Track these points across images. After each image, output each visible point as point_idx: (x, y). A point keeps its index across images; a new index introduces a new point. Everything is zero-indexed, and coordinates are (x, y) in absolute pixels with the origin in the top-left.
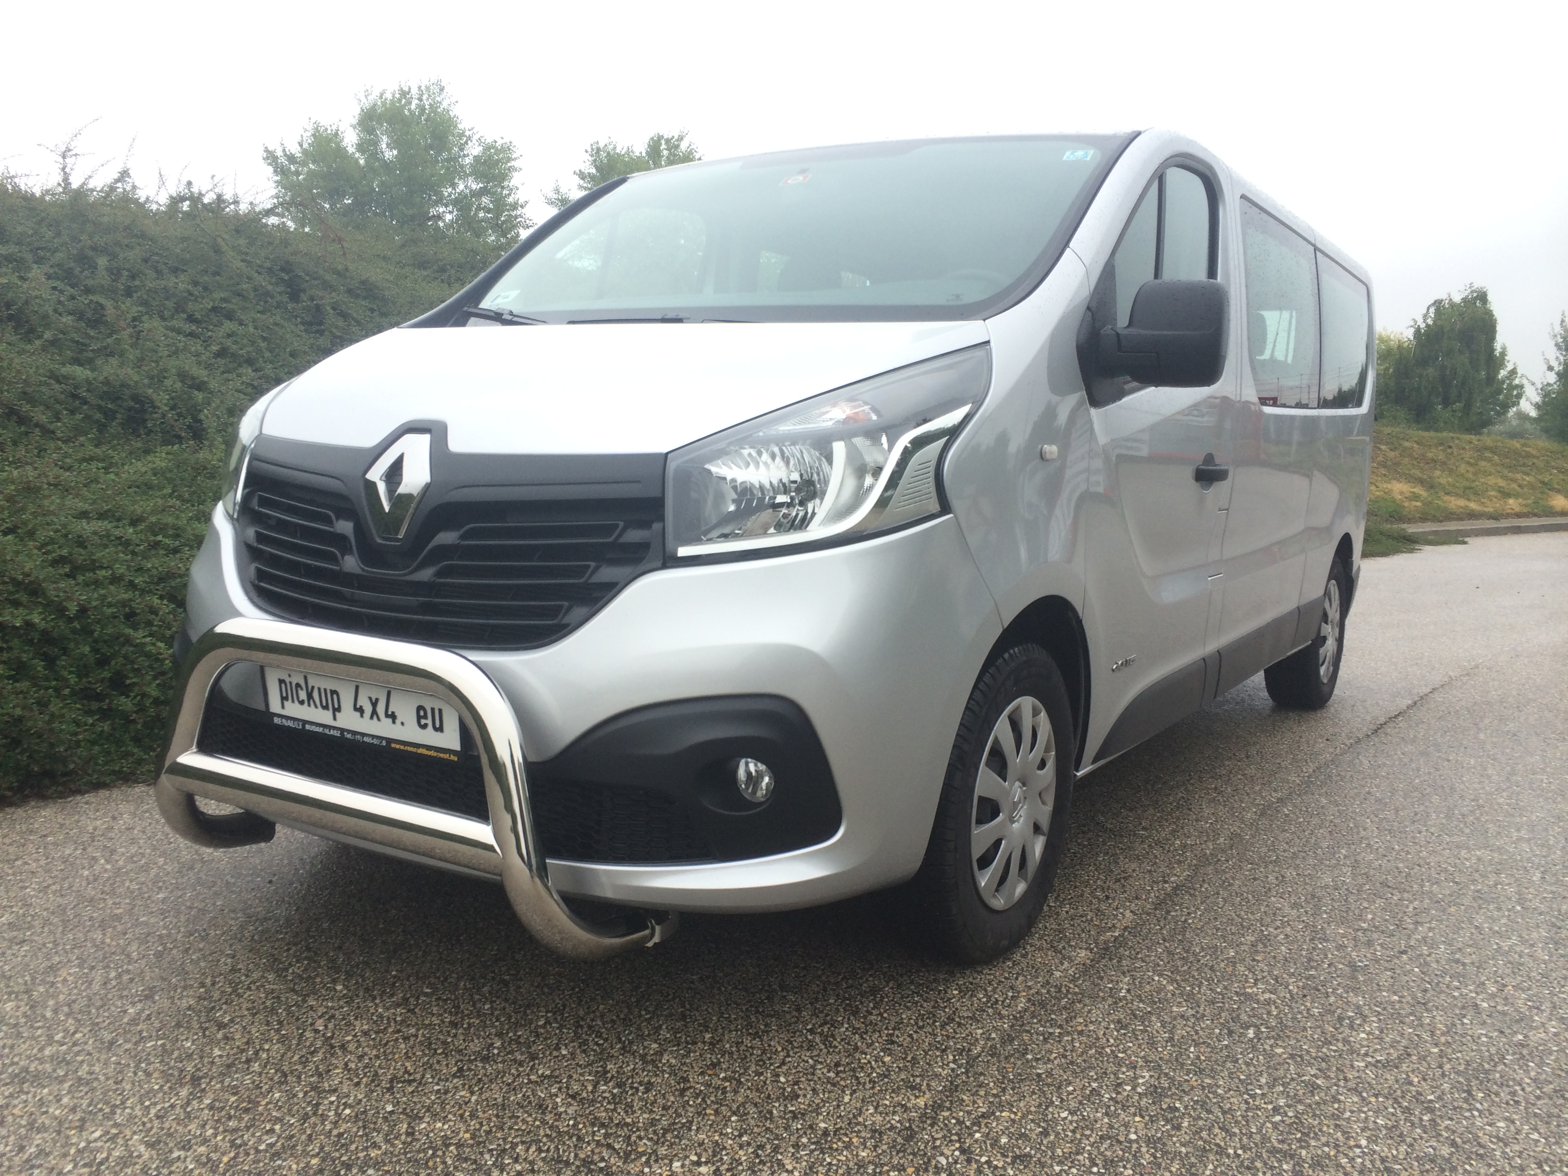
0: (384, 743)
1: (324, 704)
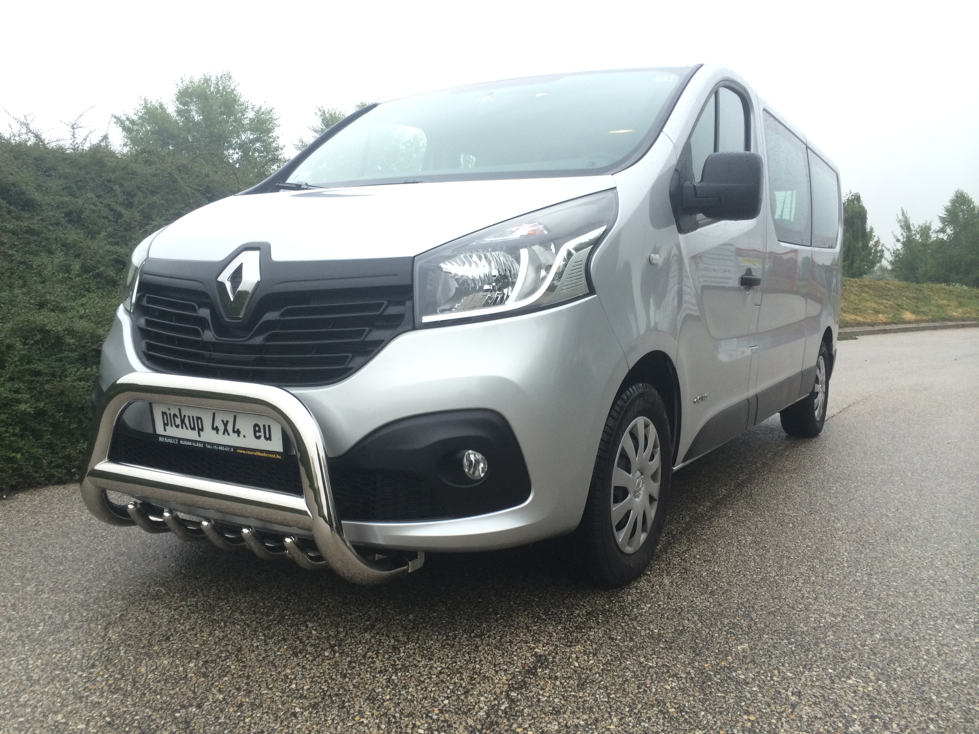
0: (232, 450)
1: (192, 426)
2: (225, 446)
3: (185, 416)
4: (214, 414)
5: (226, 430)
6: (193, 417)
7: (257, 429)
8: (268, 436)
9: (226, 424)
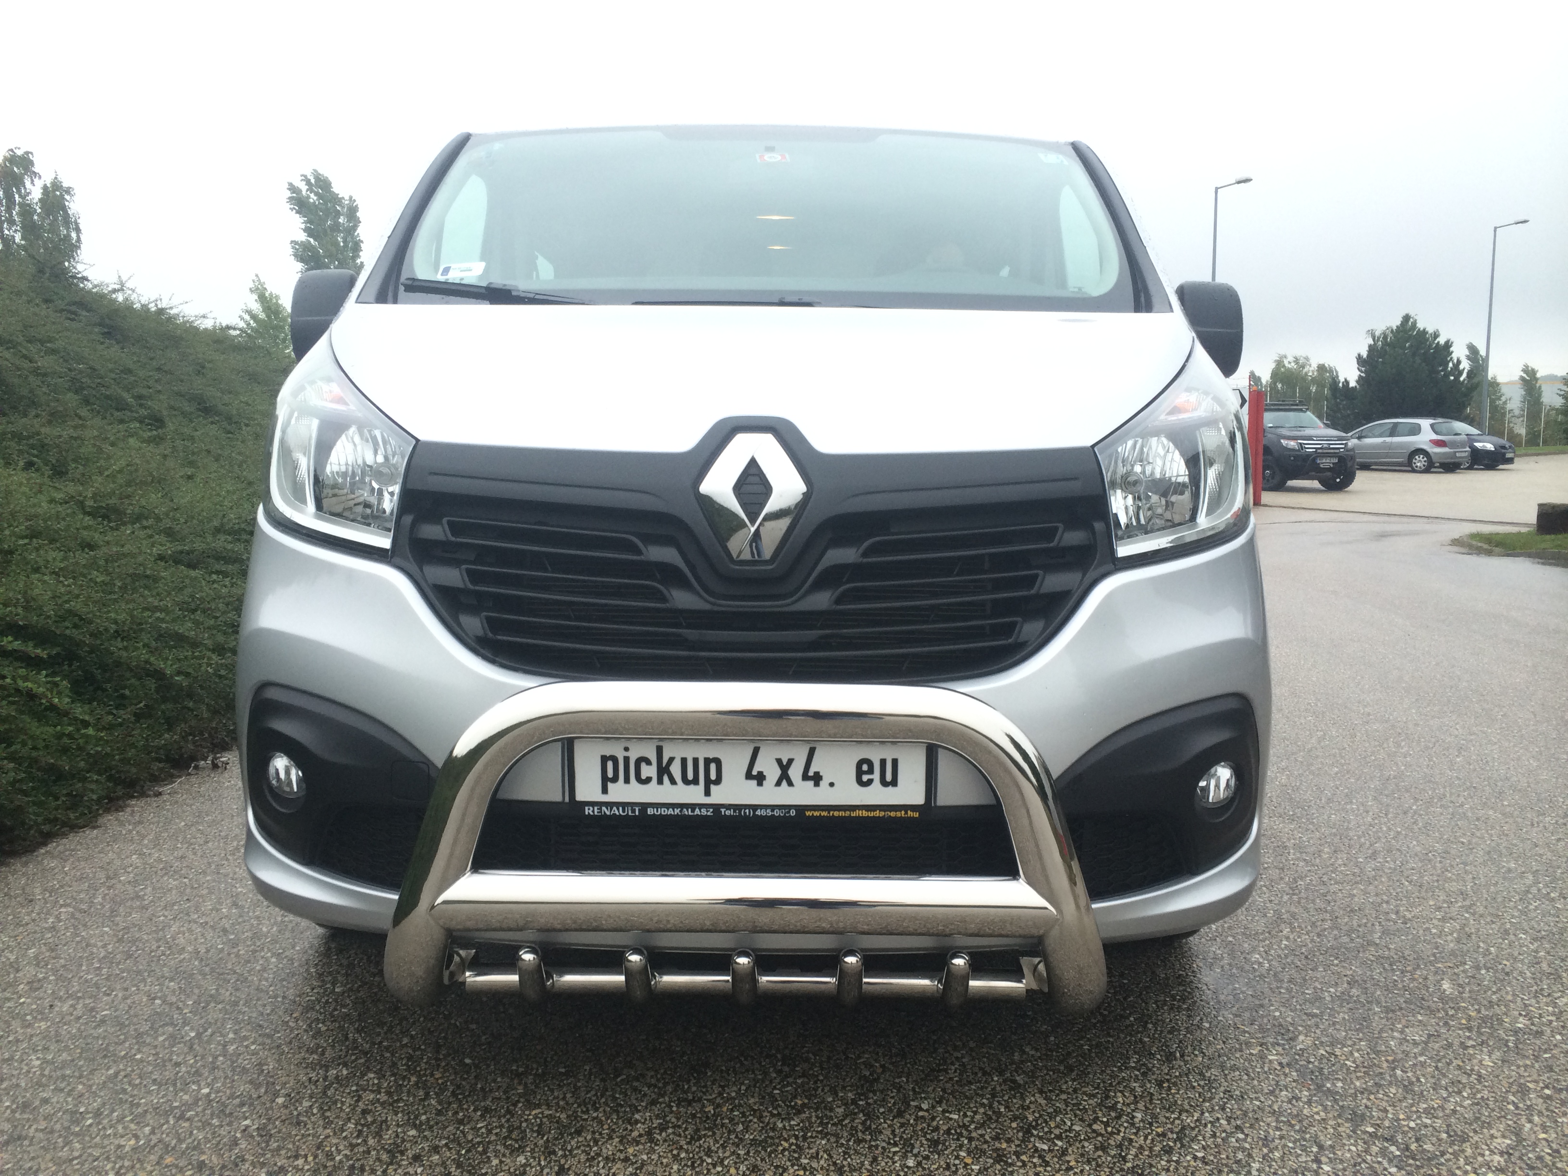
0: (793, 813)
1: (690, 776)
2: (773, 807)
3: (671, 760)
4: (756, 752)
5: (784, 778)
6: (696, 761)
7: (865, 767)
8: (889, 777)
9: (784, 767)
